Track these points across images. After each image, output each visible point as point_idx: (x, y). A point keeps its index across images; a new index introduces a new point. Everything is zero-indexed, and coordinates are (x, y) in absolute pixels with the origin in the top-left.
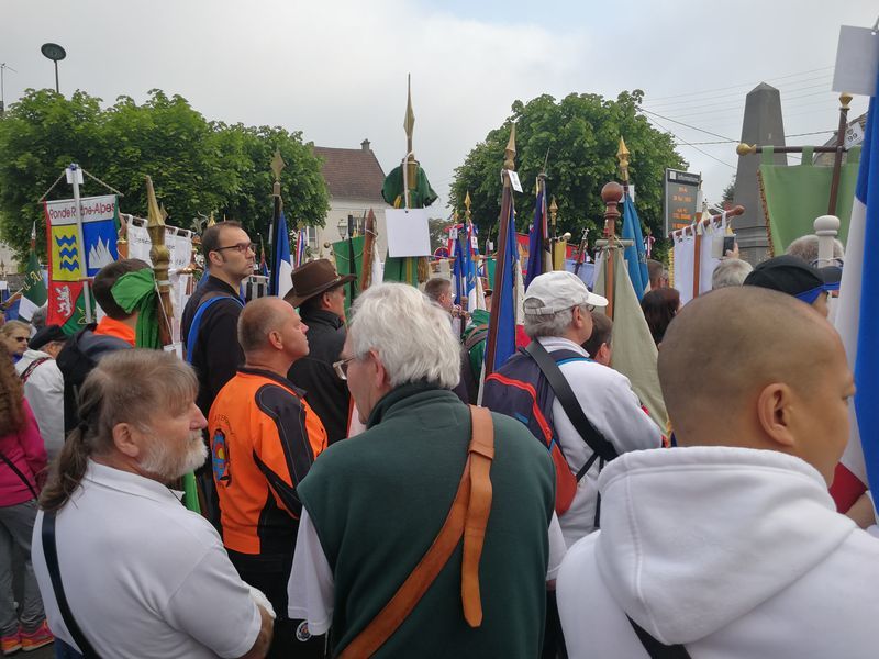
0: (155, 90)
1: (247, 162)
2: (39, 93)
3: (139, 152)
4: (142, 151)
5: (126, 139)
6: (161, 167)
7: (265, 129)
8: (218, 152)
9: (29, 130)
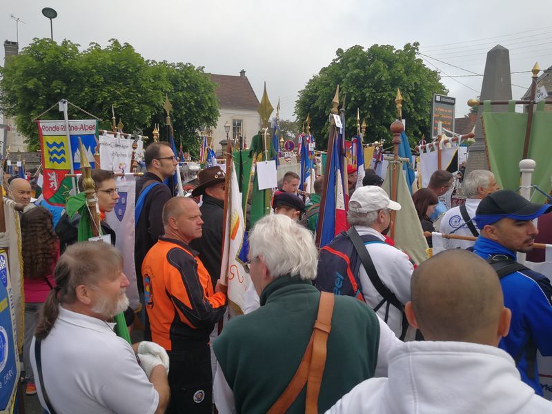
0: (113, 39)
1: (169, 85)
2: (42, 40)
3: (102, 79)
4: (105, 78)
5: (94, 70)
6: (116, 89)
7: (180, 64)
8: (152, 80)
9: (35, 64)
